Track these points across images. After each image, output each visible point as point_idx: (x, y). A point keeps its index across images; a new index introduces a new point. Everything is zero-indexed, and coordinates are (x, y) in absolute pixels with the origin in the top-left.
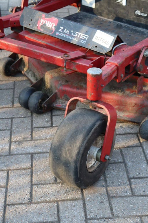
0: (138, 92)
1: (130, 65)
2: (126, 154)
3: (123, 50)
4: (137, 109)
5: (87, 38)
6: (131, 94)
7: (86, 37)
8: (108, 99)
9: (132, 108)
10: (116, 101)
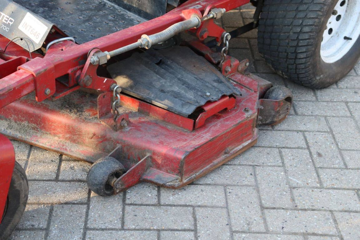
0: (101, 115)
1: (68, 74)
2: (57, 215)
3: (62, 50)
4: (97, 142)
5: (11, 23)
6: (91, 118)
7: (11, 21)
8: (55, 122)
9: (90, 140)
10: (65, 126)
